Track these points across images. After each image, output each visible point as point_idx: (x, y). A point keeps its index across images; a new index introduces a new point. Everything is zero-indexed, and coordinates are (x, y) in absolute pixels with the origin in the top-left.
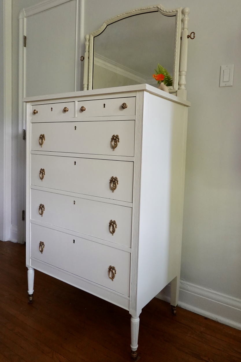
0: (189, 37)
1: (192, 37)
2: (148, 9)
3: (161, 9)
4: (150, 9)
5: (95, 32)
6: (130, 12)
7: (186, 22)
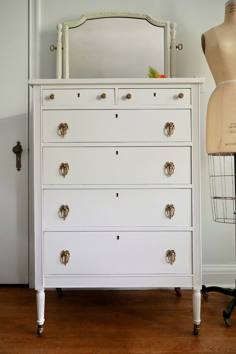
0: (177, 47)
1: (180, 48)
2: (137, 15)
3: (151, 18)
4: (139, 15)
5: (73, 23)
6: (117, 13)
7: (174, 34)
